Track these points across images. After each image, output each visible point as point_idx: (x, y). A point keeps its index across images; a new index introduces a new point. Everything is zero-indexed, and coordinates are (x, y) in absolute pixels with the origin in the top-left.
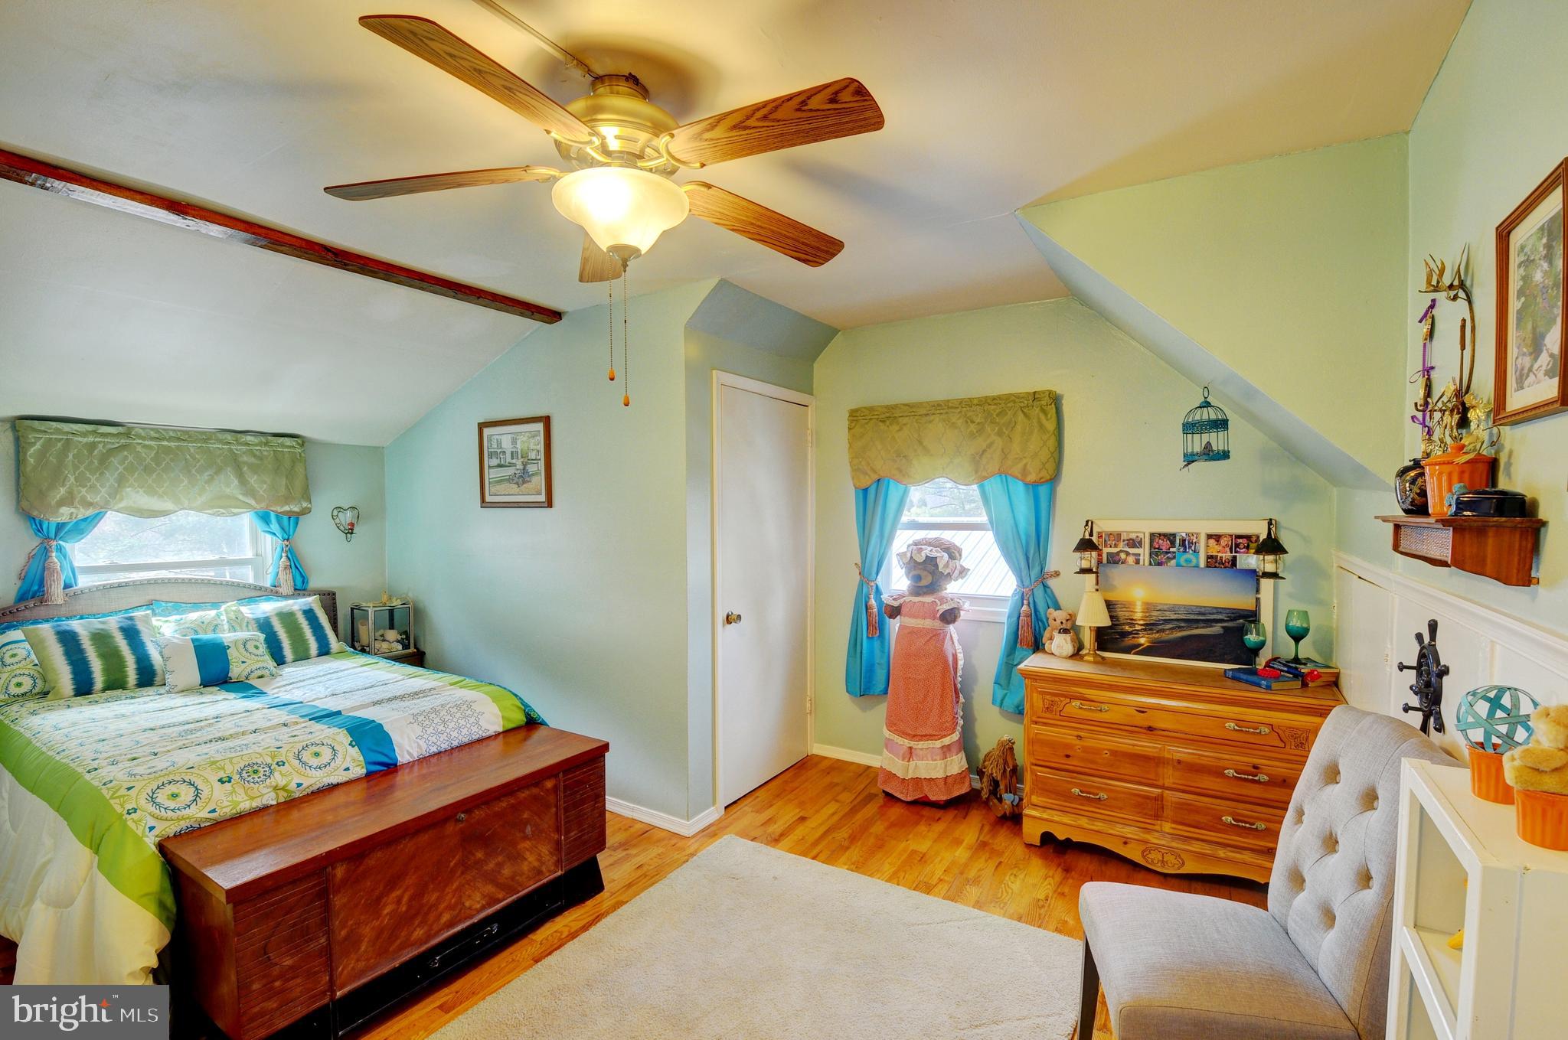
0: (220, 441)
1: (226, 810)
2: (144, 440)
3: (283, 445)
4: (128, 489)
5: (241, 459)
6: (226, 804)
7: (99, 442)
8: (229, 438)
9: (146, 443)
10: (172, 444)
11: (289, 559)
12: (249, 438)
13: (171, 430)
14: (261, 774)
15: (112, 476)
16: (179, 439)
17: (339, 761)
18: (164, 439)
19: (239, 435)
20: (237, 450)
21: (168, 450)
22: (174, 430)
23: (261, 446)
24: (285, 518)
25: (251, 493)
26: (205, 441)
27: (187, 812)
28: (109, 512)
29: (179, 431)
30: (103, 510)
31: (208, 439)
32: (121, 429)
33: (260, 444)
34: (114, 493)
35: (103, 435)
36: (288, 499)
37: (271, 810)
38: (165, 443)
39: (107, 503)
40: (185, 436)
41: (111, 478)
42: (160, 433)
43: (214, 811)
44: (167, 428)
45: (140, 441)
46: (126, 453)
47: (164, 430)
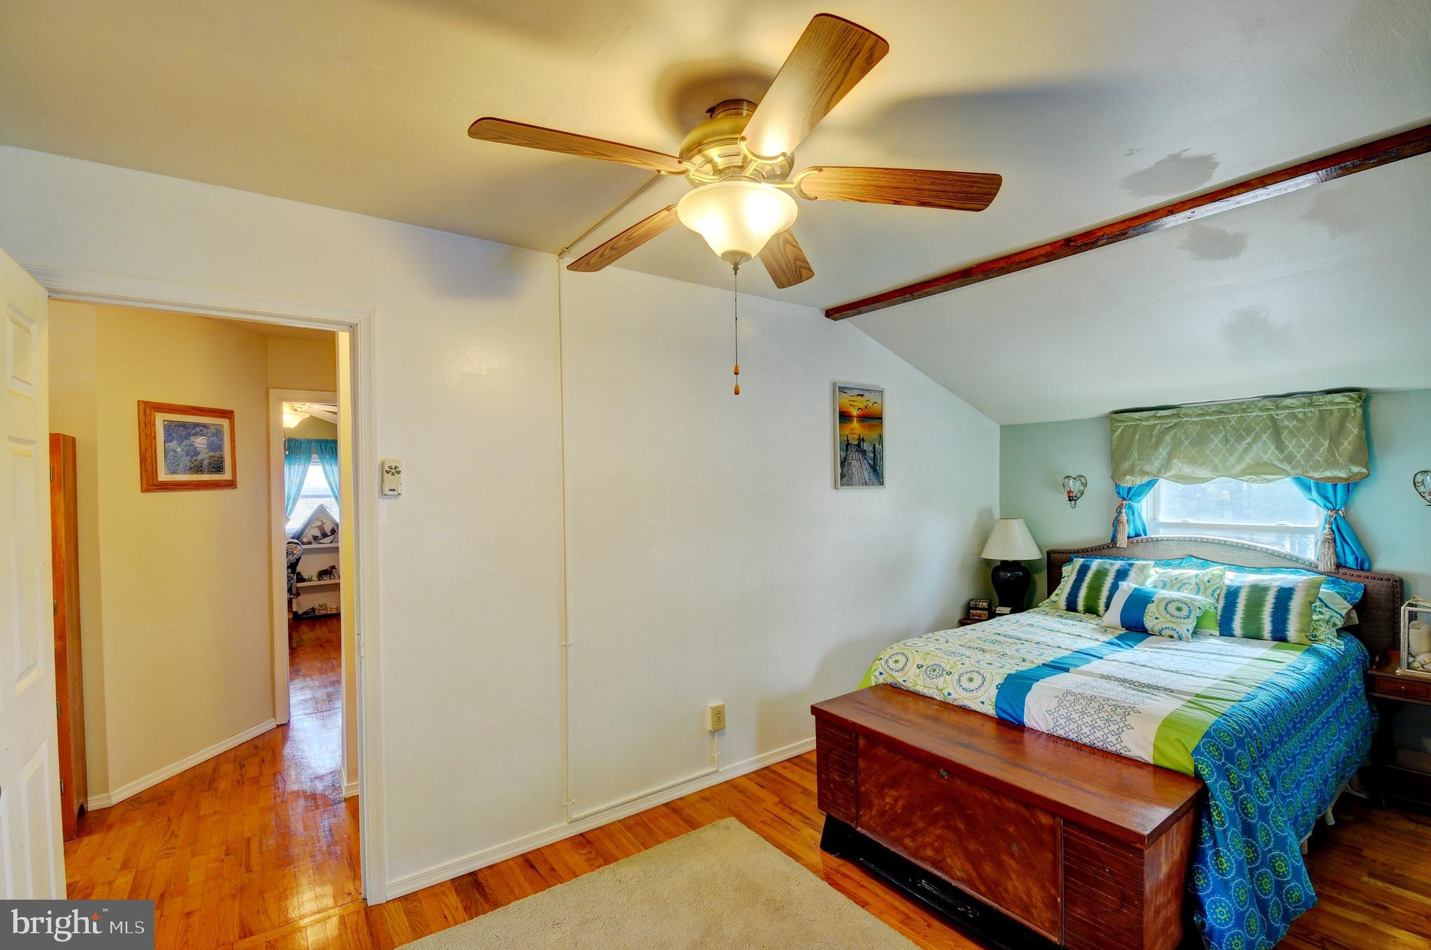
0: (1261, 409)
1: (910, 685)
2: (1191, 418)
3: (1332, 403)
4: (1175, 460)
5: (1282, 424)
6: (911, 681)
7: (1157, 424)
8: (1269, 404)
9: (1193, 419)
10: (1214, 418)
11: (1333, 532)
12: (1288, 401)
13: (1213, 405)
14: (935, 673)
15: (1164, 450)
16: (1221, 412)
17: (980, 692)
18: (1207, 414)
19: (1280, 400)
20: (1277, 415)
21: (1210, 424)
22: (1216, 405)
23: (1304, 408)
24: (1329, 486)
25: (1289, 459)
26: (1244, 411)
27: (895, 674)
28: (1160, 479)
29: (1220, 405)
30: (1155, 478)
31: (1248, 408)
32: (1175, 411)
33: (1303, 406)
34: (1166, 466)
35: (1161, 418)
36: (1331, 463)
37: (935, 702)
38: (1208, 418)
39: (1159, 471)
40: (1225, 408)
41: (1163, 452)
42: (1204, 410)
43: (905, 681)
44: (1209, 405)
45: (1188, 419)
46: (1176, 430)
47: (1206, 406)
